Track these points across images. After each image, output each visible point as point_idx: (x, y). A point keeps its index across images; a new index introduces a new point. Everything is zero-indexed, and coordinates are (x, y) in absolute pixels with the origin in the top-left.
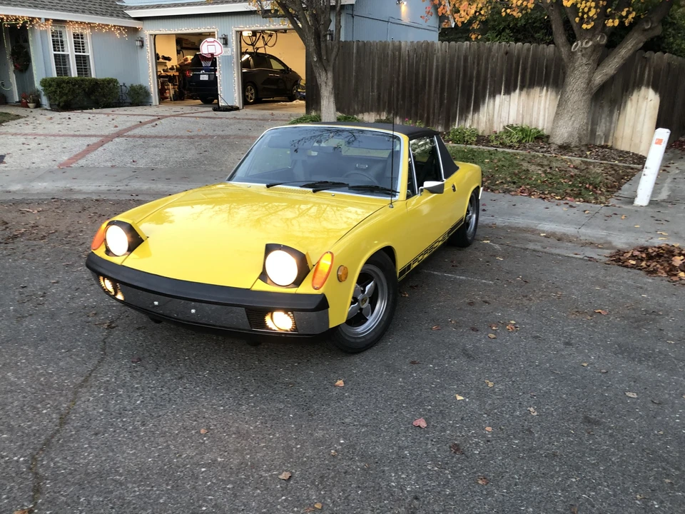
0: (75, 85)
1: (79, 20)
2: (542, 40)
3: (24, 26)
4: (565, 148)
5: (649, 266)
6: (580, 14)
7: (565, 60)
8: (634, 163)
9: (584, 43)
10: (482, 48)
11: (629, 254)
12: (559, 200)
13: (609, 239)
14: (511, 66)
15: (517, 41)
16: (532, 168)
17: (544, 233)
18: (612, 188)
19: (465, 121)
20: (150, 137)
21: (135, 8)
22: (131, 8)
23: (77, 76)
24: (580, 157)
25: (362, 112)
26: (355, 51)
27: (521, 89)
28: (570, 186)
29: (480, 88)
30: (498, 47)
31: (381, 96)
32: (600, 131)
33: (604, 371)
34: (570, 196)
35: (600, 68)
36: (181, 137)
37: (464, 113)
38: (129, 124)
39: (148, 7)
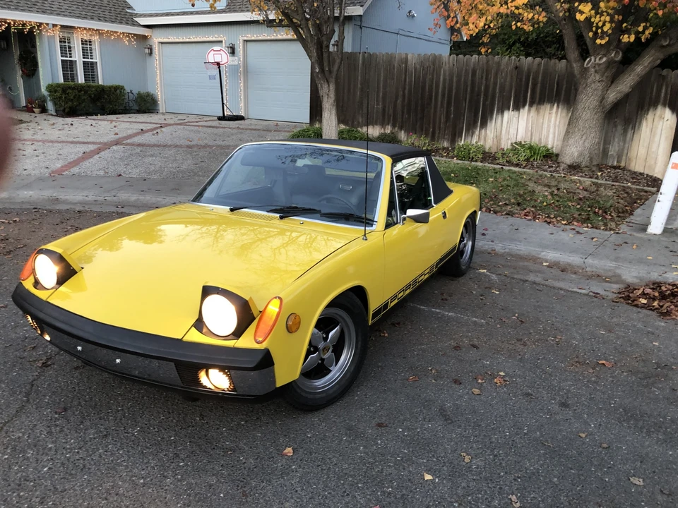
0: (81, 91)
1: (88, 27)
2: (554, 55)
3: (31, 31)
4: (574, 168)
5: (662, 307)
6: (594, 29)
7: (578, 76)
8: (648, 186)
9: (597, 59)
10: (490, 62)
11: (640, 292)
12: (565, 224)
13: (618, 271)
14: (521, 80)
15: (527, 55)
16: (539, 189)
17: (546, 262)
18: (623, 212)
19: (472, 137)
20: (149, 145)
21: (145, 16)
22: (141, 16)
23: (84, 82)
24: (591, 177)
25: (367, 125)
26: (360, 62)
27: (531, 105)
28: (578, 210)
29: (488, 103)
30: (507, 61)
31: (387, 109)
32: (613, 151)
33: (605, 445)
34: (578, 221)
35: (613, 86)
36: (181, 146)
37: (471, 128)
38: (130, 132)
39: (157, 15)
